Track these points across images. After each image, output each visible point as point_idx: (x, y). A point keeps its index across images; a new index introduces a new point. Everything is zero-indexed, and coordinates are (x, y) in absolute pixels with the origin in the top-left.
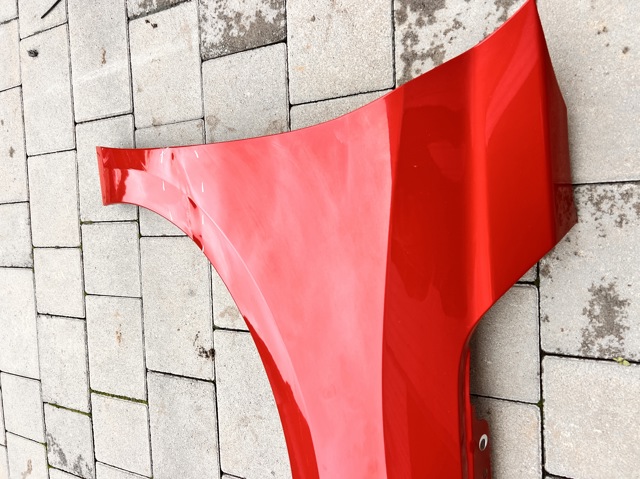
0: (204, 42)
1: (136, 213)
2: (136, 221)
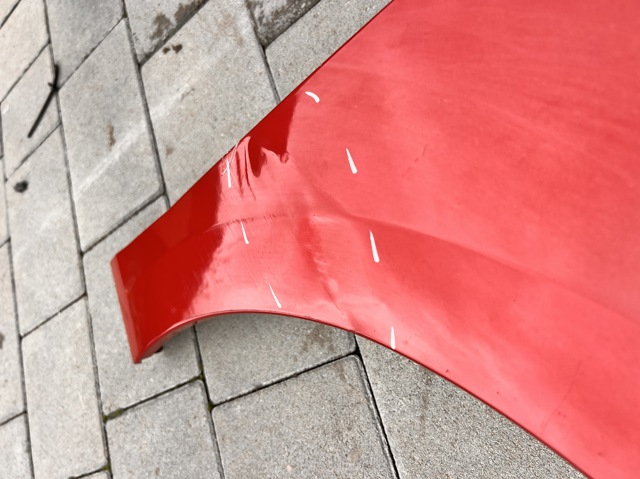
0: (261, 19)
1: (196, 363)
2: (198, 378)
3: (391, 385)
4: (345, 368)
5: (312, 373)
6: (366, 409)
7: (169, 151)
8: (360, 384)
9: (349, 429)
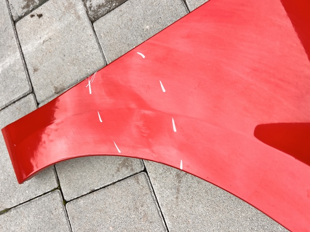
0: (90, 8)
1: (55, 181)
2: (57, 188)
3: (162, 184)
4: (139, 178)
5: (122, 182)
6: (150, 196)
7: (35, 70)
8: (147, 185)
9: (142, 206)
